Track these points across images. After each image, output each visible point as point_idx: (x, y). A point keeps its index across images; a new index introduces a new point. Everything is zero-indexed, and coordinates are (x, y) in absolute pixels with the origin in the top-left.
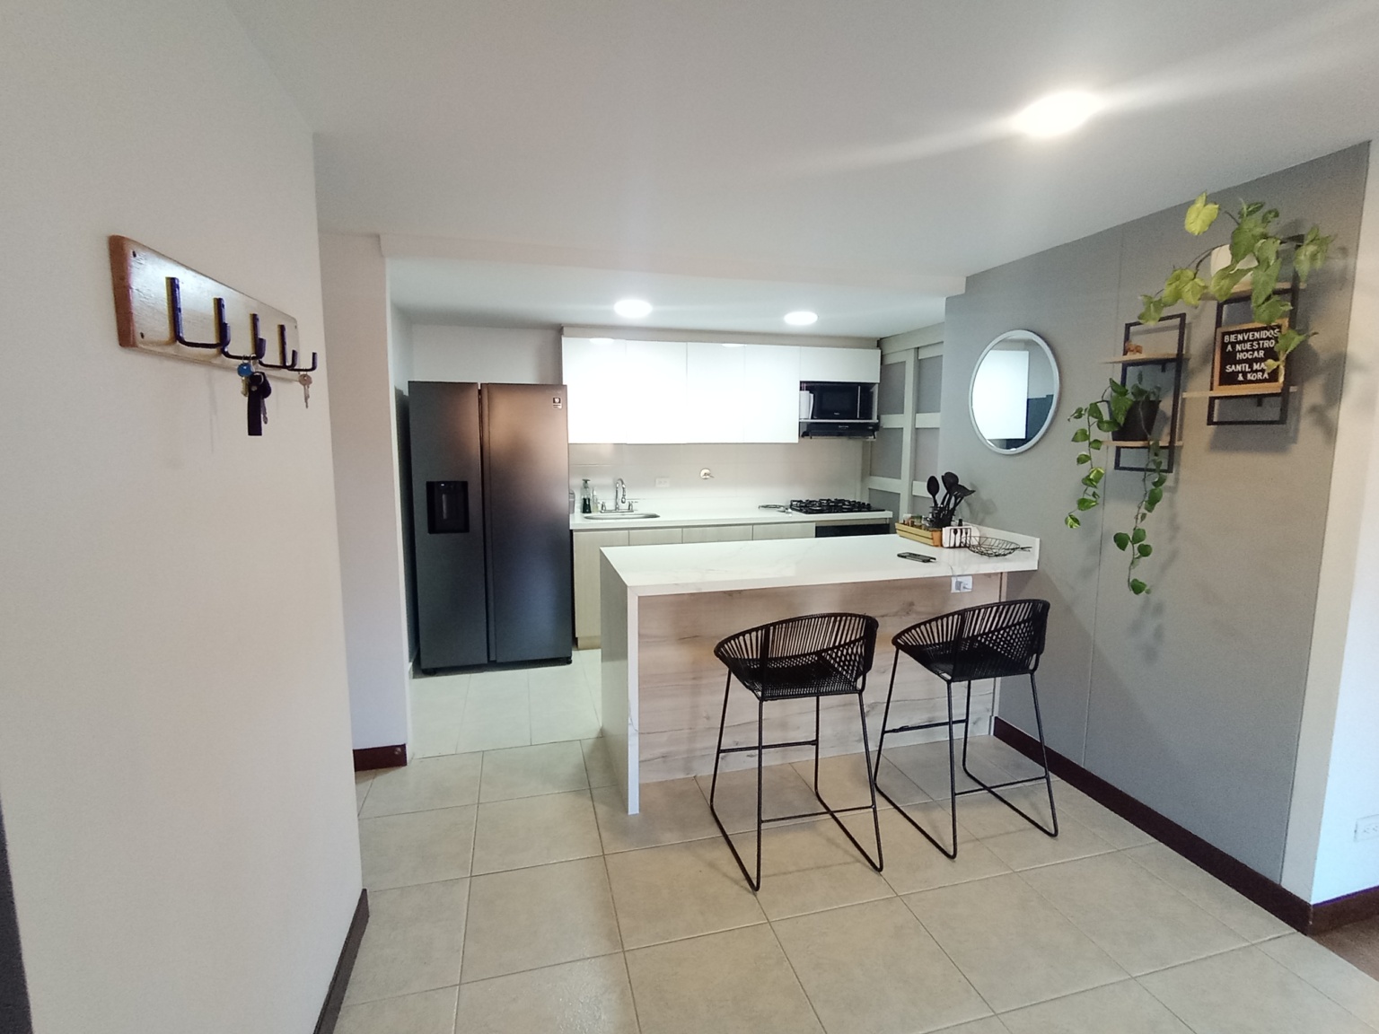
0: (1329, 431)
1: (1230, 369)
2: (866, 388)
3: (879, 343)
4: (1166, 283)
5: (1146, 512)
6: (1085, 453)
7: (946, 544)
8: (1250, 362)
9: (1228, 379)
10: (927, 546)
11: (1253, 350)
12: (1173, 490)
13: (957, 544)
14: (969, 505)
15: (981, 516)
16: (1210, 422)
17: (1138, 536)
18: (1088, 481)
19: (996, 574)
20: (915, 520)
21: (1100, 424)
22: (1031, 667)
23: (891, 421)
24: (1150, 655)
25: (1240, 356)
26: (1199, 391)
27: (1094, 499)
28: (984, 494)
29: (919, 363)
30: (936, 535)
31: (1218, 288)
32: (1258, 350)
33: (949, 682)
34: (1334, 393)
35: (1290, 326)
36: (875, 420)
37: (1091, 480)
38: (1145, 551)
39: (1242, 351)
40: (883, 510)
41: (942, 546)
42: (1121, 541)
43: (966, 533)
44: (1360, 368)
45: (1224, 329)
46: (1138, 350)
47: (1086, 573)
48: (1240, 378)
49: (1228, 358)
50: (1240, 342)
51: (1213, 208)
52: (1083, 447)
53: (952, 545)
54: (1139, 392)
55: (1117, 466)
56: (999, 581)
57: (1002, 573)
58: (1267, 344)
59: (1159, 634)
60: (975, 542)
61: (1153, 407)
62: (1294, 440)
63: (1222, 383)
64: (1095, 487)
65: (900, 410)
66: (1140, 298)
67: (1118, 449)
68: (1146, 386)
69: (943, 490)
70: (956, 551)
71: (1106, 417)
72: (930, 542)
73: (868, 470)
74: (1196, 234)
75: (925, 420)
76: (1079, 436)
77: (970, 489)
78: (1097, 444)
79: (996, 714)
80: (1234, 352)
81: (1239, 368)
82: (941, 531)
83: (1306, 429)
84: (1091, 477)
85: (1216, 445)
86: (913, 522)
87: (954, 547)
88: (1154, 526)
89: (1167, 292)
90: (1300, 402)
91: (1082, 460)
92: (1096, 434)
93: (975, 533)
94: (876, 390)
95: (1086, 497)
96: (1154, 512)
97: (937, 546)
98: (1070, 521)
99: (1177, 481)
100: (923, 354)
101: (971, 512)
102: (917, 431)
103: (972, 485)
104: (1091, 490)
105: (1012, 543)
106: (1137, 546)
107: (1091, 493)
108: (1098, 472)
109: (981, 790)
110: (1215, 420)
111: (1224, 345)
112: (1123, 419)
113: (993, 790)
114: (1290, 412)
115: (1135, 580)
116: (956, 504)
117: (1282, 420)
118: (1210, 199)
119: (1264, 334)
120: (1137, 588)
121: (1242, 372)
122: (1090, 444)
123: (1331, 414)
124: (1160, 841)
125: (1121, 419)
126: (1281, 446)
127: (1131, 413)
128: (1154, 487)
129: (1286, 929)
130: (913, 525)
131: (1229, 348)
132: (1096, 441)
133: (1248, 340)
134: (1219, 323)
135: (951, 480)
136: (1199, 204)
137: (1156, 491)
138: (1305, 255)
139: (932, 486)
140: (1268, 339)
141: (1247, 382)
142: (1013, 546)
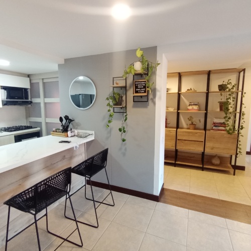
0: (154, 103)
1: (137, 90)
2: (26, 90)
3: (29, 76)
6: (109, 109)
7: (69, 136)
8: (141, 88)
9: (137, 92)
15: (76, 127)
16: (134, 101)
17: (124, 128)
22: (105, 166)
23: (35, 100)
24: (124, 154)
25: (139, 87)
26: (131, 94)
27: (111, 120)
28: (77, 121)
29: (44, 84)
30: (66, 134)
32: (142, 86)
34: (154, 96)
35: (147, 81)
36: (30, 100)
37: (111, 116)
38: (124, 132)
40: (37, 128)
42: (120, 130)
44: (159, 91)
45: (135, 81)
46: (118, 84)
47: (107, 138)
49: (136, 87)
50: (138, 84)
51: (141, 52)
59: (126, 149)
60: (77, 134)
62: (148, 105)
63: (135, 93)
65: (39, 97)
67: (114, 108)
68: (119, 93)
69: (64, 121)
72: (65, 136)
73: (28, 116)
74: (139, 57)
75: (48, 100)
76: (108, 105)
77: (73, 120)
80: (137, 86)
81: (139, 90)
82: (68, 132)
83: (150, 102)
85: (134, 106)
86: (56, 131)
87: (72, 136)
89: (128, 70)
91: (109, 111)
93: (76, 131)
94: (29, 91)
95: (109, 120)
97: (67, 137)
98: (107, 126)
100: (45, 81)
101: (73, 126)
102: (45, 104)
103: (73, 118)
104: (111, 118)
111: (135, 84)
114: (148, 99)
115: (123, 138)
116: (69, 124)
117: (147, 101)
118: (141, 49)
119: (143, 83)
120: (123, 140)
122: (110, 106)
123: (154, 100)
126: (146, 107)
128: (126, 117)
129: (155, 202)
133: (140, 84)
134: (134, 79)
135: (67, 117)
136: (139, 50)
139: (61, 119)
141: (140, 93)
142: (87, 134)
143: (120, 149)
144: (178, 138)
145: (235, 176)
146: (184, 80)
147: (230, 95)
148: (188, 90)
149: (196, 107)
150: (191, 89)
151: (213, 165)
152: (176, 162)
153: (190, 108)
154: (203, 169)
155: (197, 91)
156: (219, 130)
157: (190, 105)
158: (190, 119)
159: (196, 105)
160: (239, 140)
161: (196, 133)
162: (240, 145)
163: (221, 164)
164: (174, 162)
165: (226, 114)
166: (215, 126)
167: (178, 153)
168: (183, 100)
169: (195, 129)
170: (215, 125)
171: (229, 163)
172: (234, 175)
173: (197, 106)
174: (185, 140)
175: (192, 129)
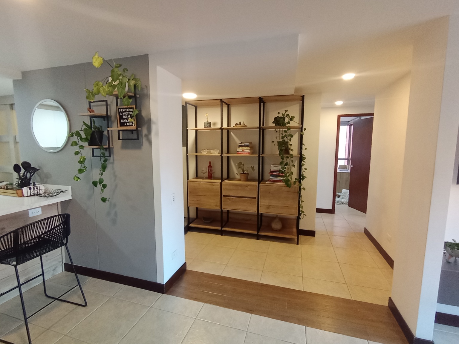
0: (150, 142)
1: (122, 121)
4: (94, 86)
5: (102, 172)
6: (78, 151)
7: (25, 195)
8: (127, 119)
9: (122, 124)
10: (16, 198)
11: (127, 115)
12: (113, 163)
13: (32, 194)
14: (39, 175)
15: (45, 179)
16: (119, 139)
17: (101, 181)
18: (80, 162)
19: (54, 204)
20: (9, 186)
21: (82, 139)
22: (65, 242)
24: (114, 222)
25: (124, 117)
26: (115, 128)
27: (85, 169)
28: (45, 170)
30: (20, 191)
31: (108, 90)
32: (129, 115)
33: (15, 266)
34: (149, 131)
35: (135, 108)
37: (81, 161)
38: (104, 186)
39: (125, 115)
40: (3, 182)
41: (24, 196)
42: (95, 184)
43: (37, 189)
45: (119, 107)
46: (93, 111)
48: (125, 124)
49: (121, 117)
50: (124, 112)
51: (101, 59)
52: (77, 149)
53: (29, 195)
54: (96, 128)
55: (93, 156)
56: (57, 207)
57: (57, 203)
58: (130, 113)
59: (116, 214)
60: (41, 192)
61: (101, 133)
62: (142, 145)
63: (121, 126)
64: (84, 164)
66: (85, 90)
67: (93, 149)
68: (97, 125)
69: (23, 171)
70: (33, 198)
71: (84, 136)
72: (16, 195)
74: (97, 67)
76: (74, 144)
77: (38, 168)
78: (82, 147)
79: (64, 262)
80: (122, 115)
81: (124, 121)
82: (22, 189)
83: (144, 140)
84: (81, 160)
85: (124, 147)
86: (7, 187)
87: (31, 195)
88: (107, 177)
89: (95, 89)
90: (142, 133)
91: (77, 153)
92: (81, 143)
93: (42, 188)
95: (82, 168)
96: (105, 172)
97: (21, 197)
98: (76, 178)
99: (113, 160)
101: (40, 178)
103: (38, 166)
104: (83, 165)
105: (60, 190)
106: (101, 184)
107: (83, 167)
108: (84, 158)
109: (55, 300)
110: (121, 138)
111: (119, 113)
112: (90, 137)
113: (59, 298)
114: (139, 136)
115: (103, 197)
116: (31, 176)
117: (138, 139)
119: (129, 110)
120: (104, 200)
121: (125, 122)
122: (79, 147)
123: (150, 137)
124: (126, 285)
125: (89, 137)
126: (139, 147)
127: (92, 135)
128: (104, 163)
129: (160, 294)
130: (7, 189)
131: (121, 114)
132: (82, 146)
133: (126, 112)
134: (117, 105)
135: (27, 166)
136: (96, 57)
137: (105, 164)
138: (132, 83)
139: (17, 168)
140: (131, 112)
141: (127, 126)
142: (60, 191)
143: (109, 214)
144: (224, 193)
145: (299, 246)
146: (233, 110)
147: (285, 131)
148: (237, 124)
149: (247, 149)
150: (240, 124)
151: (273, 230)
152: (223, 229)
153: (240, 150)
154: (258, 237)
155: (248, 127)
156: (277, 181)
157: (240, 146)
158: (240, 165)
159: (247, 146)
160: (302, 194)
161: (247, 186)
162: (302, 201)
163: (282, 230)
164: (220, 228)
165: (283, 159)
166: (273, 176)
167: (230, 215)
168: (233, 138)
169: (247, 180)
170: (273, 174)
171: (295, 227)
172: (298, 244)
173: (249, 148)
174: (233, 196)
175: (243, 181)
